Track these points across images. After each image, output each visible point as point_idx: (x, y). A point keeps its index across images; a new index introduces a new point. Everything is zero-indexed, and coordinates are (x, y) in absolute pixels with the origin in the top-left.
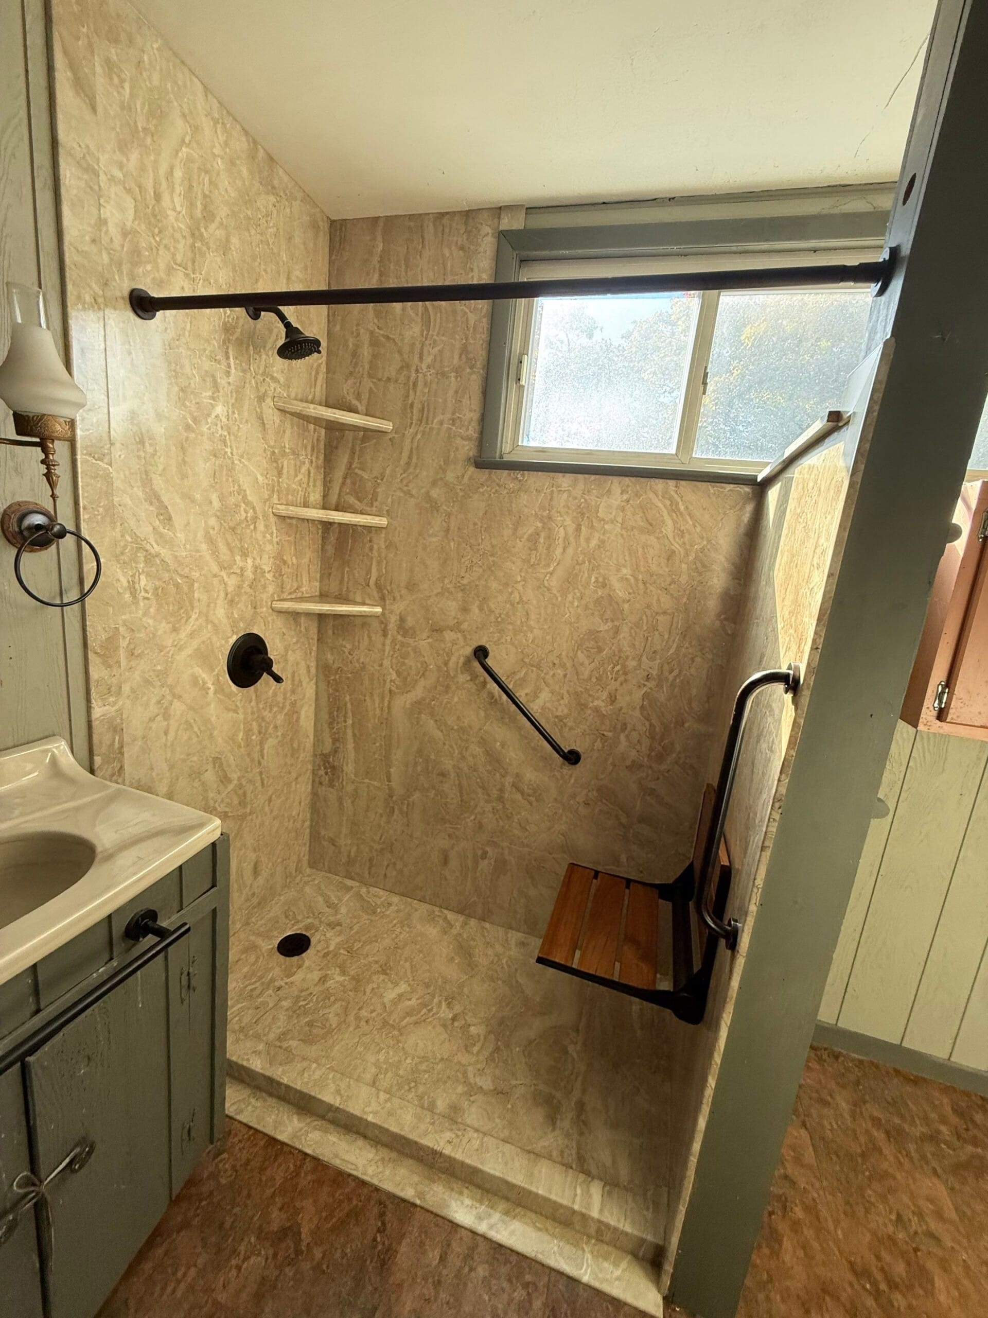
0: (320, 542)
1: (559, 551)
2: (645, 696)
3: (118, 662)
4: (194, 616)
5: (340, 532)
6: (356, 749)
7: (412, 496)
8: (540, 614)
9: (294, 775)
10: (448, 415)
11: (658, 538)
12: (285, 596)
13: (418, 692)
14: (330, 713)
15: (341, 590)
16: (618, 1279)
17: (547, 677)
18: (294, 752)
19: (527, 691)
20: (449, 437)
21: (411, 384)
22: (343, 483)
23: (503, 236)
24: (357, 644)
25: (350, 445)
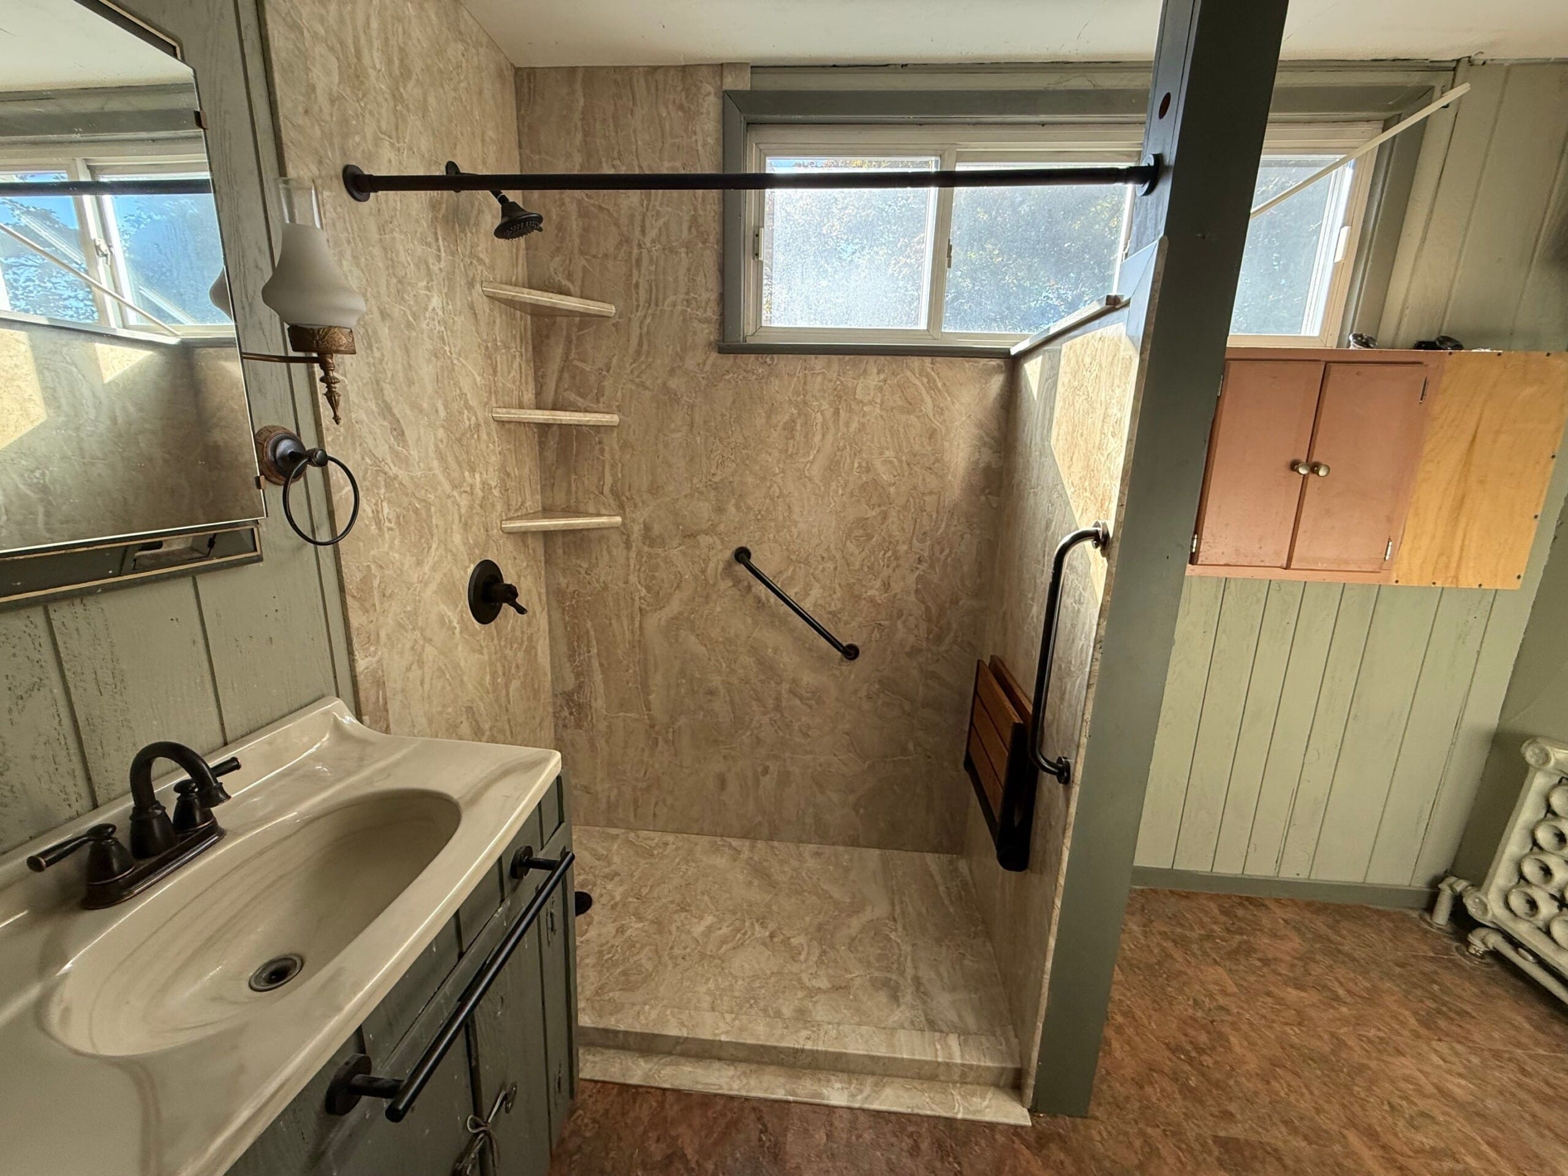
0: (537, 447)
1: (818, 438)
2: (919, 579)
3: (374, 605)
4: (434, 546)
5: (561, 435)
6: (606, 681)
7: (647, 388)
8: (803, 507)
9: (538, 720)
10: (681, 296)
11: (918, 417)
12: (511, 514)
13: (675, 606)
14: (570, 644)
15: (568, 501)
16: (988, 1107)
17: (817, 572)
18: (536, 693)
19: (796, 590)
20: (684, 320)
21: (634, 261)
22: (560, 379)
23: (728, 96)
24: (594, 561)
25: (565, 333)
